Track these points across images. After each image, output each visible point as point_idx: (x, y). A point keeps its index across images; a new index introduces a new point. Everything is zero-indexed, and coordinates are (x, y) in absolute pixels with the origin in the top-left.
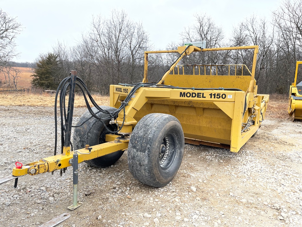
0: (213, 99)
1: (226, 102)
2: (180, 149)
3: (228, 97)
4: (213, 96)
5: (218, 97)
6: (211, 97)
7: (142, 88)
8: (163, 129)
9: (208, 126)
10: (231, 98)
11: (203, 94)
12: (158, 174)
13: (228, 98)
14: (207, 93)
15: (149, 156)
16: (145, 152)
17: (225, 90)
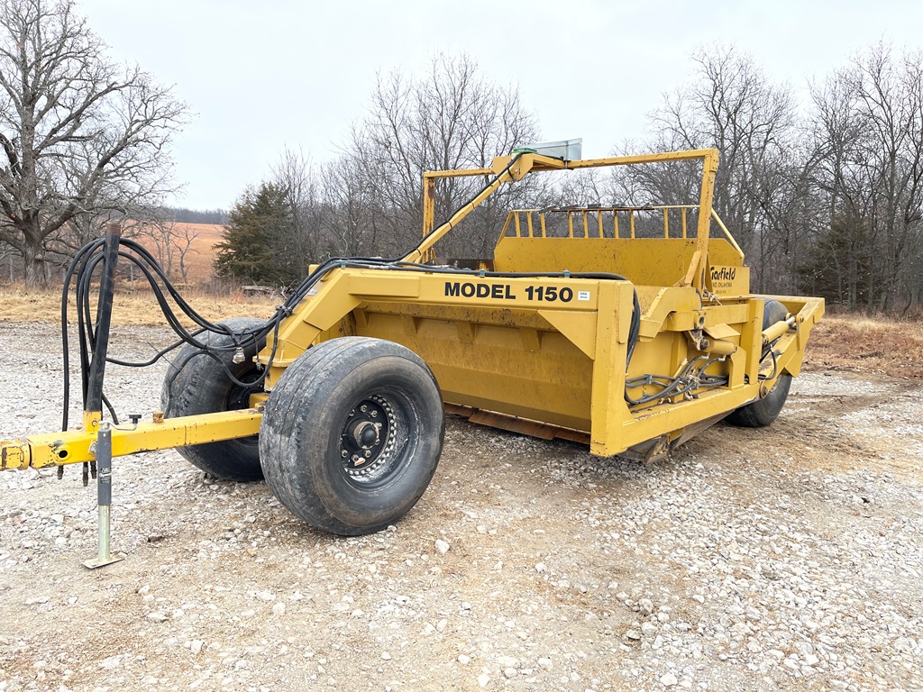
0: (535, 302)
1: (573, 312)
2: (425, 437)
3: (579, 296)
4: (536, 295)
5: (551, 296)
6: (531, 298)
7: (339, 269)
8: (350, 376)
9: (554, 382)
10: (588, 299)
11: (508, 287)
12: (332, 496)
13: (579, 299)
14: (519, 286)
15: (299, 447)
16: (289, 436)
17: (571, 277)
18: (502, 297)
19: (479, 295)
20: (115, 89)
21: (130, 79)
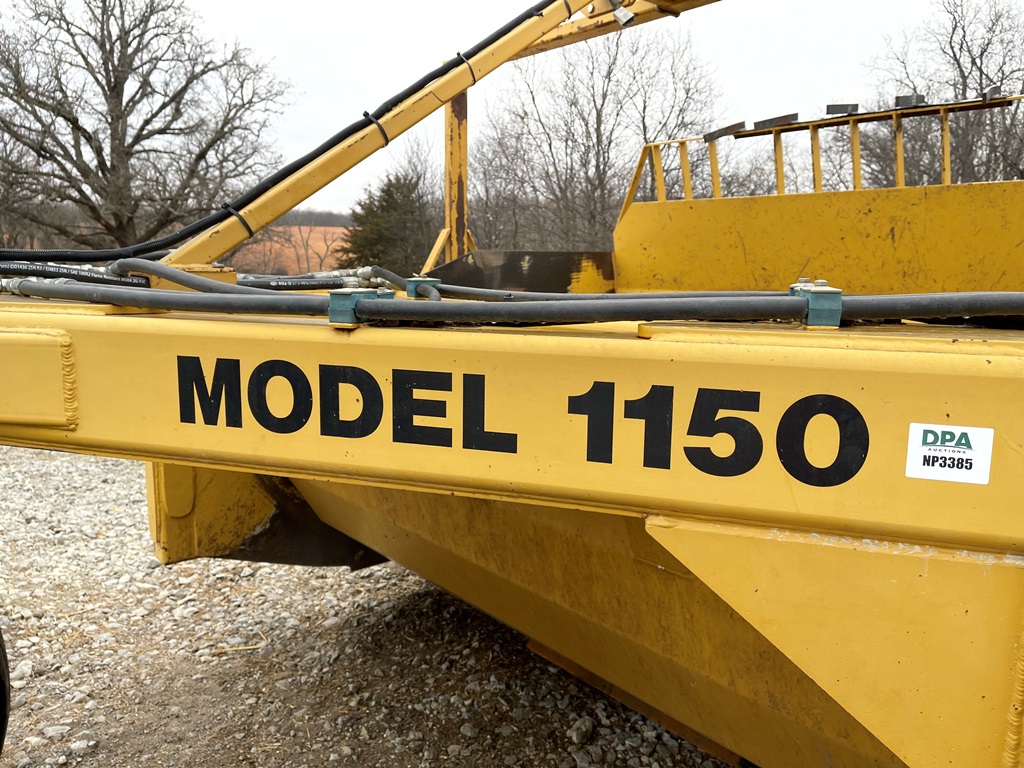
0: (627, 474)
1: (870, 547)
5: (723, 445)
6: (600, 448)
11: (475, 386)
14: (532, 377)
18: (442, 438)
19: (333, 426)
20: (212, 69)
21: (229, 58)
